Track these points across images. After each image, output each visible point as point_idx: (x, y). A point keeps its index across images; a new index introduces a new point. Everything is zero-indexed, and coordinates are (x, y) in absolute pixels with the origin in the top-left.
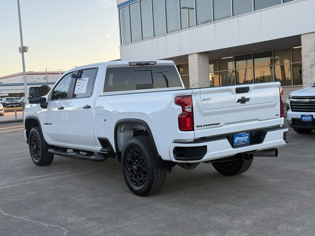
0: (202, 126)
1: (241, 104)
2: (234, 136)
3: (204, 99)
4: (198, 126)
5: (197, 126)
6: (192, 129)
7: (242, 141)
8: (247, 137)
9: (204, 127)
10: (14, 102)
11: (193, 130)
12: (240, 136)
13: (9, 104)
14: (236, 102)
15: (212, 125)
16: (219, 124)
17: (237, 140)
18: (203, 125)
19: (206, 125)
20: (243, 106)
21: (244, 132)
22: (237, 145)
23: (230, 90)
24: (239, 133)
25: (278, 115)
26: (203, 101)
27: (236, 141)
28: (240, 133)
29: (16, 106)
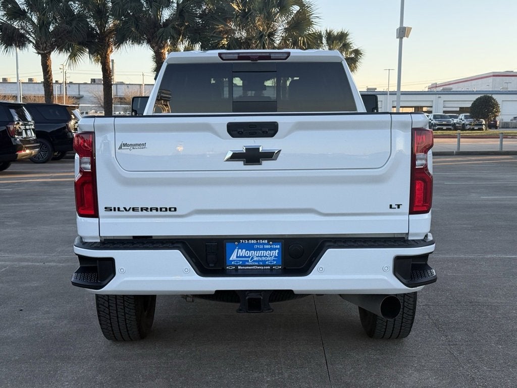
0: (122, 209)
1: (244, 165)
2: (229, 245)
3: (125, 145)
4: (108, 209)
5: (106, 208)
6: (93, 213)
7: (254, 261)
8: (276, 253)
9: (125, 213)
10: (444, 123)
11: (96, 215)
12: (250, 248)
13: (435, 125)
14: (227, 160)
15: (151, 210)
16: (175, 209)
17: (237, 257)
18: (125, 208)
19: (134, 209)
20: (253, 171)
21: (263, 239)
22: (236, 269)
23: (207, 128)
24: (243, 239)
25: (399, 206)
26: (120, 148)
27: (233, 257)
28: (248, 239)
29: (447, 129)
